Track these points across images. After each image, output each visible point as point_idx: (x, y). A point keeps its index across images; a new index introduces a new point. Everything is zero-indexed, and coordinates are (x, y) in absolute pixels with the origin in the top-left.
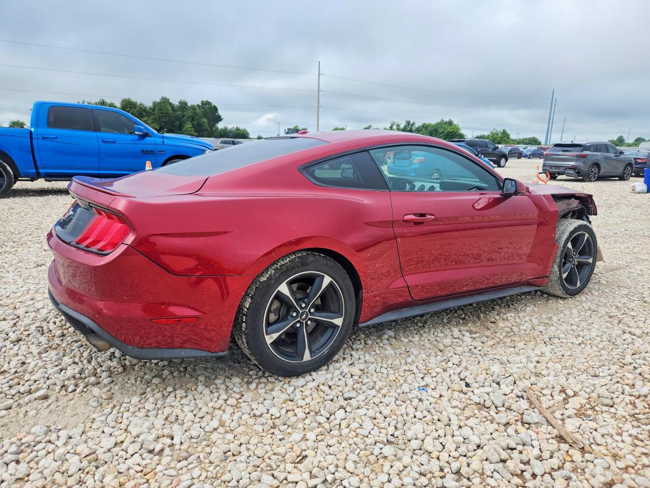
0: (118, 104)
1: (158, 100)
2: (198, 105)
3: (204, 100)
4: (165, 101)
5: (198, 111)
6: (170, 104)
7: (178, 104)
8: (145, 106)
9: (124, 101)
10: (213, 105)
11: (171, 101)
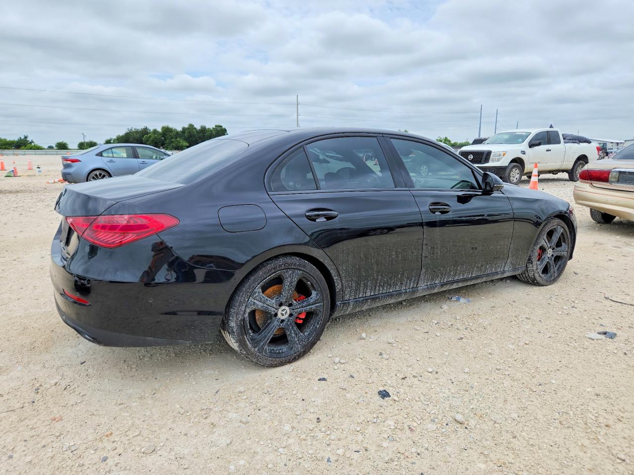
0: (159, 130)
1: (186, 126)
2: (213, 128)
3: (217, 124)
4: (191, 126)
5: (214, 132)
6: (195, 128)
7: (200, 128)
8: (178, 130)
9: (163, 128)
10: (223, 127)
11: (195, 126)
